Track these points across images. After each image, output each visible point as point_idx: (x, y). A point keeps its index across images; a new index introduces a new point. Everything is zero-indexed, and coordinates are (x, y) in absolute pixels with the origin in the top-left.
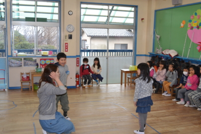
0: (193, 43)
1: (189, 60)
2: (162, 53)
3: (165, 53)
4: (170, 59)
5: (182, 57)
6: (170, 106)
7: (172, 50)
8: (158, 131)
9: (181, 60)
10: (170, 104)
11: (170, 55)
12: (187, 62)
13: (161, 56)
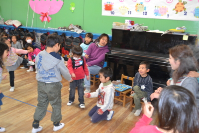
0: (36, 14)
1: (33, 30)
2: (5, 24)
3: (7, 24)
4: (13, 29)
5: (26, 26)
6: (23, 75)
7: (16, 21)
8: (22, 101)
9: (25, 30)
10: (21, 73)
11: (13, 25)
12: (32, 31)
13: (4, 27)
